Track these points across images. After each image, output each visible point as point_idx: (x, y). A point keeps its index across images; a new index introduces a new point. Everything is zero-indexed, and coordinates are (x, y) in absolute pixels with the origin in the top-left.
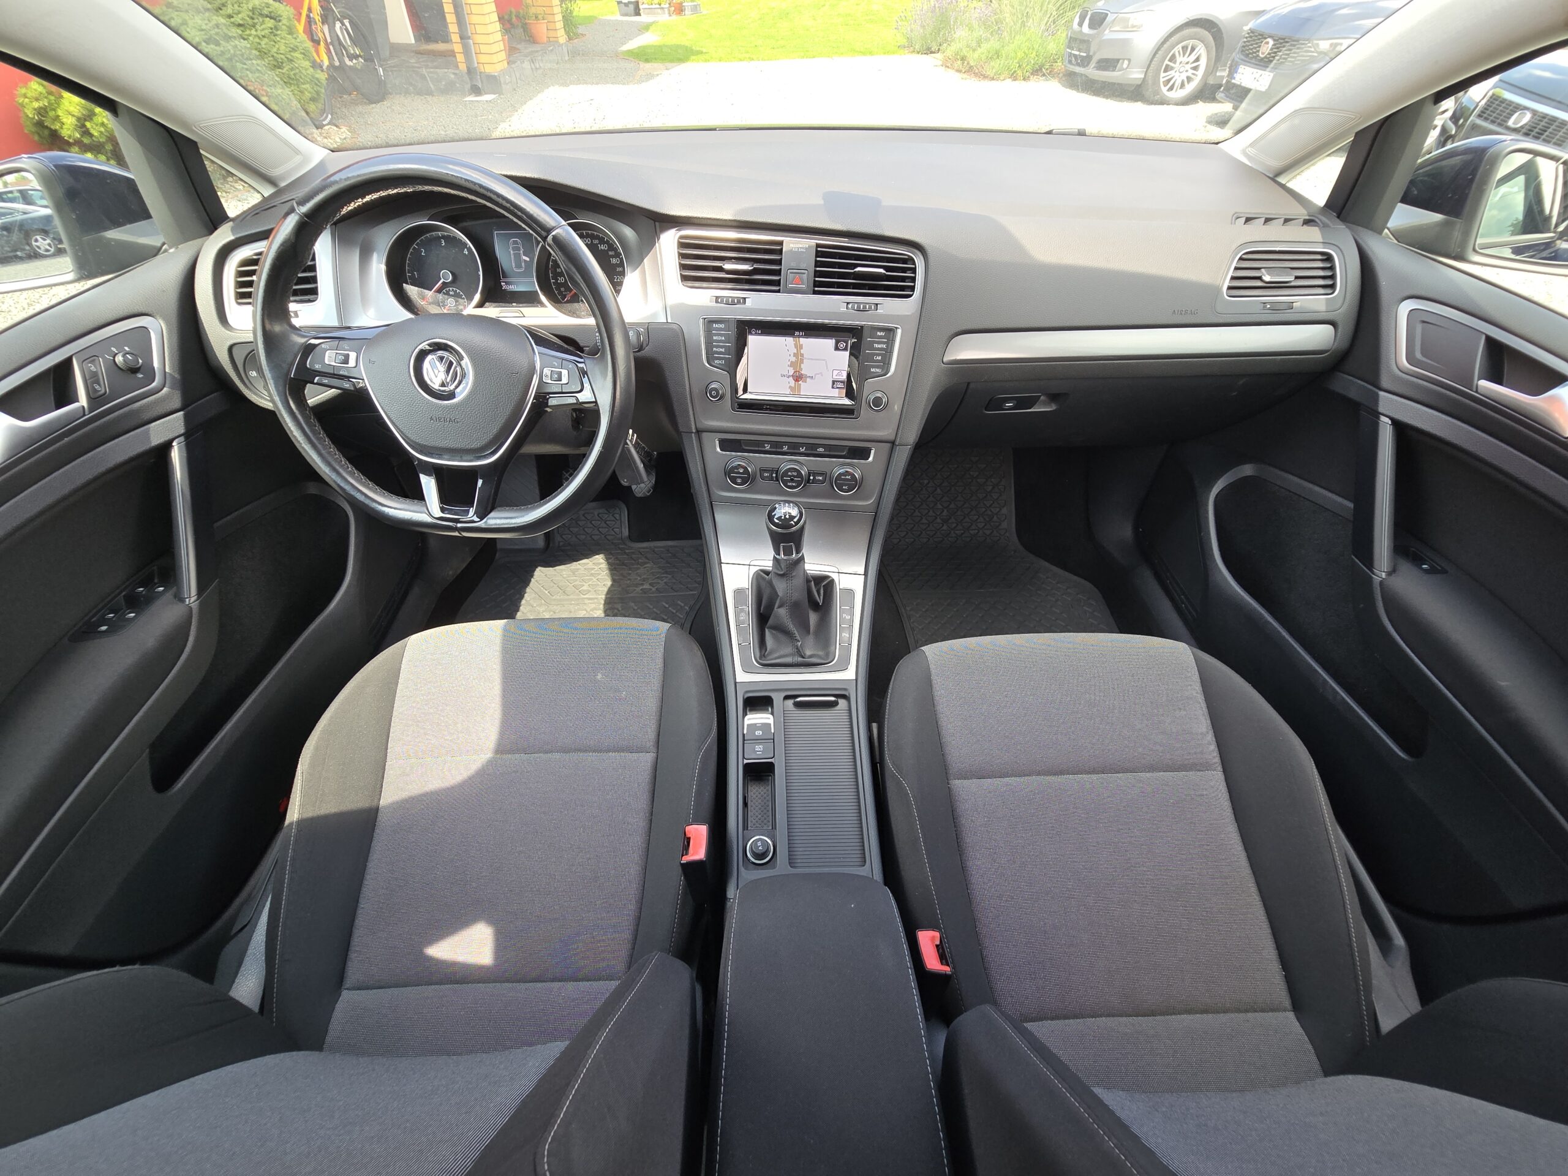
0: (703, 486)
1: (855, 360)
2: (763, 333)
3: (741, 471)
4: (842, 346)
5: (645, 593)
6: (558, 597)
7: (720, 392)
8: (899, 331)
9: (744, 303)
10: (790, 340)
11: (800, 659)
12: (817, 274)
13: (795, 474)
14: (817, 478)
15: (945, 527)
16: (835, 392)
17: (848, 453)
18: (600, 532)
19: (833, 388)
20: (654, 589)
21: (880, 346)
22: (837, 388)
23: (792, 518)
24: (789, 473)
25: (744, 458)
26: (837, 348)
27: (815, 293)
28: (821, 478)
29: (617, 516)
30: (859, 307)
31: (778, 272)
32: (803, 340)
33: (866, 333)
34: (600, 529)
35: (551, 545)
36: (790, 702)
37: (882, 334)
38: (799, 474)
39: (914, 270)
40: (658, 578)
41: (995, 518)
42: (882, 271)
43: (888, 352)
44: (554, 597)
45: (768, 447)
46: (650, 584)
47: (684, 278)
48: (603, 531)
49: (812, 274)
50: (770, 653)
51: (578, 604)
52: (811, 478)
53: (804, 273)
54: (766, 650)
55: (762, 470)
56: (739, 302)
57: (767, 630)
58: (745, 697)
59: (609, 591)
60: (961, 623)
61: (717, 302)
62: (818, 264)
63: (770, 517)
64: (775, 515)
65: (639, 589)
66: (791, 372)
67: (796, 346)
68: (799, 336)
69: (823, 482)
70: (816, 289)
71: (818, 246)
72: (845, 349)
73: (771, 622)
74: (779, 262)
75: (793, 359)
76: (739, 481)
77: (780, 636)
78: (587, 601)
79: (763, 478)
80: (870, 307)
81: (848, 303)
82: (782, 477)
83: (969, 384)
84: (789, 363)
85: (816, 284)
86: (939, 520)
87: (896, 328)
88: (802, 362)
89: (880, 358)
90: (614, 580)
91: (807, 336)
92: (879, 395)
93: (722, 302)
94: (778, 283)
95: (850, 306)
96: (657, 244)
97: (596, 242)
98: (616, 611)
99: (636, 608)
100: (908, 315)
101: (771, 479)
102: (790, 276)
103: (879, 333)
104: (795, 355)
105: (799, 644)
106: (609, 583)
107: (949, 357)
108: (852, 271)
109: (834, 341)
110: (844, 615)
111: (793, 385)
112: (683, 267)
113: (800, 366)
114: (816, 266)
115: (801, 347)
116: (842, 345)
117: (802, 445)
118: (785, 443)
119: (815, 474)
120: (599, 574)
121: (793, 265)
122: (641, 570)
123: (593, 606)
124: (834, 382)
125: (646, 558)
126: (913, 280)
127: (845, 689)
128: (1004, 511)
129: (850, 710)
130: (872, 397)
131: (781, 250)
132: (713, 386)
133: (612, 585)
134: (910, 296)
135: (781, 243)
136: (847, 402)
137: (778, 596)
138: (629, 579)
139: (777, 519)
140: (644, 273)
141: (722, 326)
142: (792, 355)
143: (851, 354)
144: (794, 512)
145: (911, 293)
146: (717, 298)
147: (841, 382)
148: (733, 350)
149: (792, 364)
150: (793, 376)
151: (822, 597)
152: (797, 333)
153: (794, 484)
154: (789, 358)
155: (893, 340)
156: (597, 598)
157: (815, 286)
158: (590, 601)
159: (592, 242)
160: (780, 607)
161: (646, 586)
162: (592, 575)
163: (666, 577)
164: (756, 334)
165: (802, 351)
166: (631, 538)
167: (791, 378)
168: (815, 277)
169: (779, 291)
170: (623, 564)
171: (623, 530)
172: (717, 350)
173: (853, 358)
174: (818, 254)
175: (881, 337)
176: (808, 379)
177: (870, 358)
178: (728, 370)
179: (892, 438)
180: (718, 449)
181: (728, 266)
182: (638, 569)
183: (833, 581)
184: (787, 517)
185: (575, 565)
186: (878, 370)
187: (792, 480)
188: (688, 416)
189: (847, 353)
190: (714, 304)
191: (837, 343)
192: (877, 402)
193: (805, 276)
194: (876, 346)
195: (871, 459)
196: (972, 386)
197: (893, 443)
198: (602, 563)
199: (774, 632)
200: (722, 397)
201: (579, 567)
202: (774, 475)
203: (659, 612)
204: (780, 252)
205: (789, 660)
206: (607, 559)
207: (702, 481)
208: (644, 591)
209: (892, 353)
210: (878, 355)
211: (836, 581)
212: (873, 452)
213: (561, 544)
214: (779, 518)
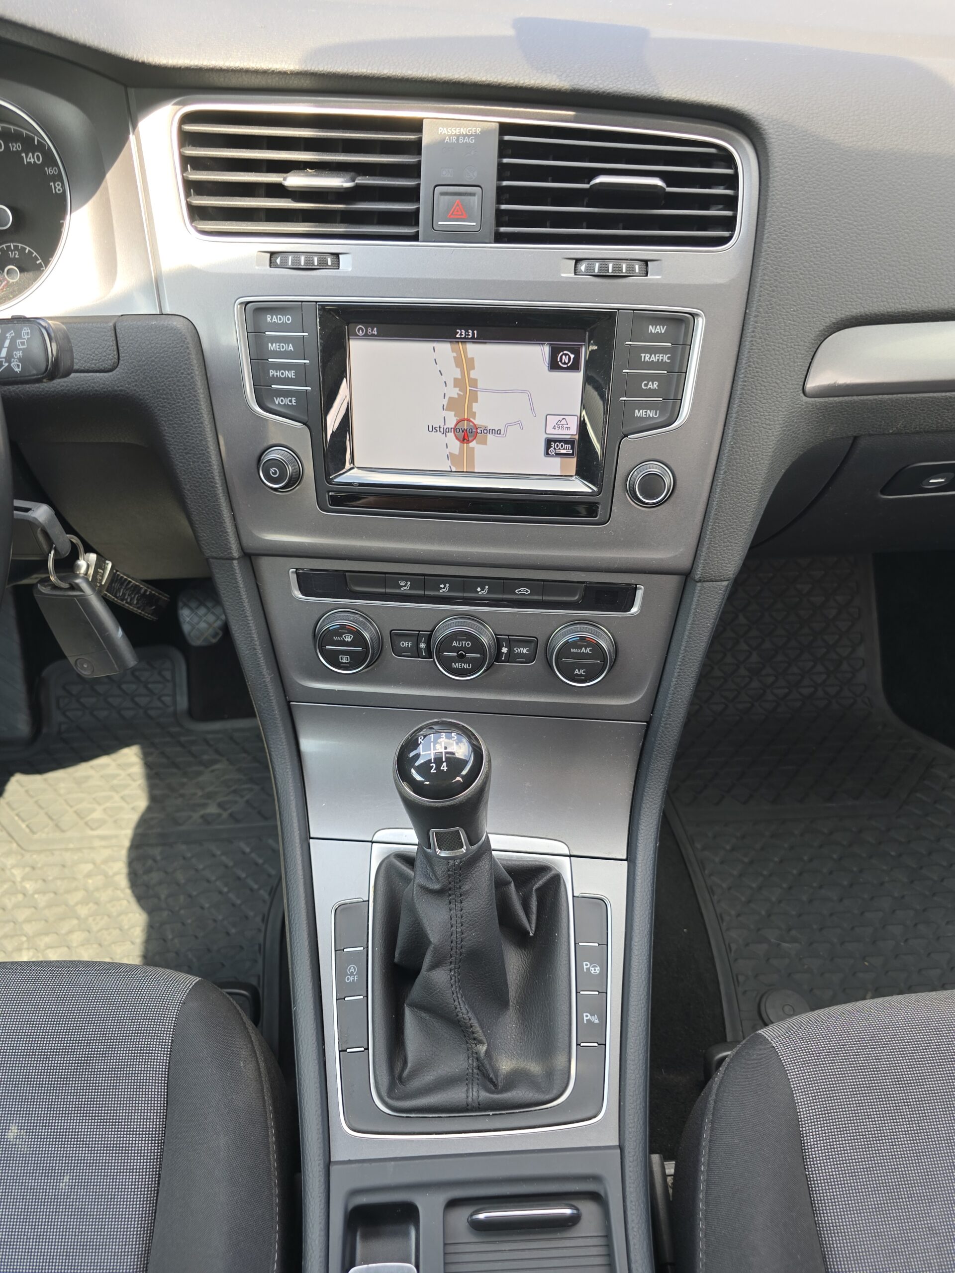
0: (265, 671)
1: (595, 394)
2: (384, 335)
3: (348, 639)
4: (564, 358)
5: (208, 823)
6: (44, 836)
7: (290, 470)
8: (701, 323)
9: (337, 265)
10: (444, 349)
11: (484, 1095)
12: (503, 194)
13: (468, 644)
14: (517, 650)
15: (755, 684)
16: (554, 465)
17: (583, 598)
18: (137, 704)
19: (547, 454)
20: (225, 815)
21: (654, 358)
22: (557, 454)
23: (455, 764)
24: (454, 644)
25: (355, 611)
26: (554, 365)
27: (500, 238)
28: (524, 651)
29: (168, 675)
30: (604, 268)
31: (413, 194)
32: (473, 349)
33: (621, 327)
34: (137, 699)
35: (45, 730)
36: (461, 1216)
37: (660, 329)
38: (478, 646)
39: (732, 181)
40: (235, 792)
41: (845, 666)
42: (657, 182)
43: (678, 372)
44: (36, 837)
45: (405, 587)
46: (220, 805)
47: (197, 213)
48: (143, 701)
49: (492, 194)
50: (414, 1073)
51: (79, 850)
52: (505, 650)
53: (473, 194)
54: (405, 1063)
55: (395, 636)
56: (323, 265)
57: (408, 1013)
58: (350, 1207)
59: (144, 823)
60: (800, 874)
61: (272, 264)
62: (504, 171)
63: (403, 764)
64: (417, 756)
65: (196, 816)
66: (452, 422)
67: (458, 362)
68: (465, 340)
69: (530, 658)
70: (502, 229)
71: (505, 129)
72: (575, 367)
73: (416, 992)
74: (414, 171)
75: (454, 392)
76: (345, 660)
77: (438, 1026)
78: (97, 843)
79: (399, 652)
80: (631, 269)
81: (578, 261)
82: (439, 652)
83: (856, 438)
84: (445, 402)
85: (502, 218)
86: (743, 671)
87: (693, 315)
88: (474, 398)
89: (654, 385)
90: (154, 799)
91: (483, 338)
92: (655, 468)
93: (283, 266)
94: (412, 218)
95: (583, 267)
96: (132, 138)
97: (16, 147)
98: (150, 862)
99: (189, 855)
100: (721, 285)
101: (416, 653)
102: (442, 202)
103: (652, 329)
104: (457, 383)
105: (483, 1049)
106: (142, 803)
107: (818, 380)
108: (586, 186)
109: (546, 349)
110: (586, 965)
111: (457, 452)
112: (192, 187)
113: (470, 407)
114: (501, 177)
115: (471, 364)
116: (566, 358)
117: (482, 581)
118: (444, 578)
119: (512, 642)
120: (126, 786)
121: (447, 176)
122: (206, 777)
123: (106, 853)
124: (549, 442)
125: (217, 751)
126: (731, 203)
127: (596, 1178)
128: (861, 652)
129: (608, 1236)
130: (638, 476)
131: (419, 142)
132: (274, 454)
133: (149, 809)
134: (724, 241)
135: (416, 126)
136: (579, 486)
137: (430, 942)
138: (182, 796)
139: (419, 770)
140: (106, 207)
141: (287, 319)
142: (451, 383)
143: (588, 380)
144: (461, 749)
145: (726, 234)
146: (272, 254)
147: (566, 442)
148: (315, 374)
149: (452, 405)
150: (455, 429)
151: (534, 917)
152: (461, 333)
153: (466, 666)
154: (446, 390)
155: (687, 345)
156: (116, 836)
157: (499, 223)
158: (103, 843)
159: (7, 147)
160: (434, 966)
161: (212, 809)
162: (113, 788)
163: (251, 790)
164: (367, 336)
165: (473, 374)
166: (191, 714)
167: (451, 435)
168: (499, 201)
169: (415, 238)
170: (175, 765)
171: (178, 698)
172: (279, 374)
173: (589, 388)
174: (505, 148)
175: (657, 337)
176: (490, 437)
177: (632, 385)
178: (305, 418)
179: (684, 563)
180: (298, 594)
181: (294, 180)
182: (199, 773)
183: (557, 879)
184: (444, 767)
185: (83, 770)
186: (651, 413)
187: (461, 658)
188: (220, 523)
189: (578, 377)
190: (266, 269)
191: (554, 353)
192: (651, 485)
193: (475, 201)
194: (646, 357)
195: (635, 610)
196: (863, 443)
197: (686, 577)
198: (131, 765)
199: (424, 1015)
200: (296, 480)
201: (92, 772)
202: (423, 646)
203: (231, 864)
204: (416, 147)
205: (457, 1095)
206: (146, 755)
207: (262, 661)
208: (206, 820)
209: (682, 373)
210: (652, 378)
211: (567, 877)
212: (639, 594)
213: (64, 727)
214: (424, 769)
